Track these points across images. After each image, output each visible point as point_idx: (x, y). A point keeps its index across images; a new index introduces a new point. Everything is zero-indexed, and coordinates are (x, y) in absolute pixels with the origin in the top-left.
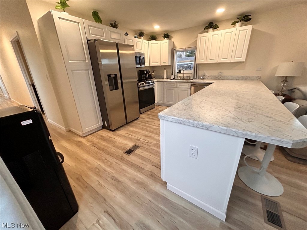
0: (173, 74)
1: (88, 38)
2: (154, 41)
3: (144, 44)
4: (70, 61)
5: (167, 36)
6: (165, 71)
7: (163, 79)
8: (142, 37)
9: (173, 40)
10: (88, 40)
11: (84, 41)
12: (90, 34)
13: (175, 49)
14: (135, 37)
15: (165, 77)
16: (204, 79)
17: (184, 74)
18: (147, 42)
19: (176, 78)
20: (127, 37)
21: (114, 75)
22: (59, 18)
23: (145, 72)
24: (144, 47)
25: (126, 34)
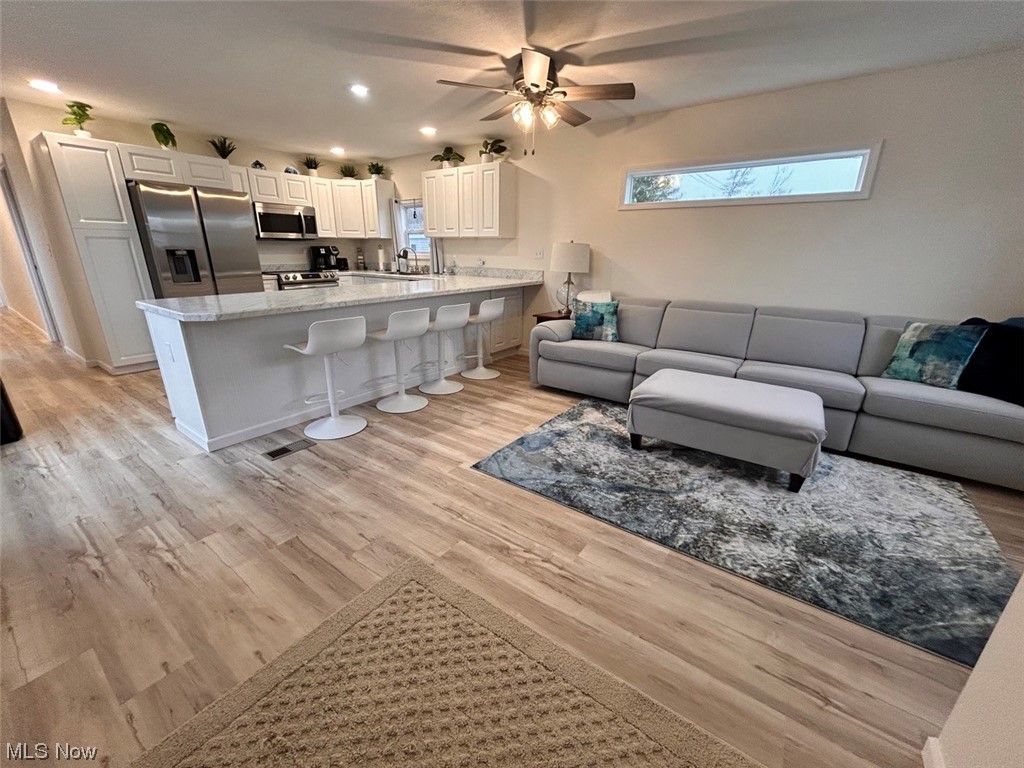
1: (128, 177)
2: (349, 181)
3: (314, 186)
4: (82, 221)
5: (377, 170)
6: (381, 253)
7: (377, 270)
8: (313, 171)
9: (393, 178)
10: (128, 181)
11: (119, 183)
12: (134, 169)
13: (397, 202)
14: (287, 171)
15: (381, 267)
17: (416, 260)
18: (327, 181)
19: (403, 270)
20: (258, 171)
21: (185, 252)
22: (61, 144)
23: (323, 251)
24: (315, 193)
25: (257, 165)
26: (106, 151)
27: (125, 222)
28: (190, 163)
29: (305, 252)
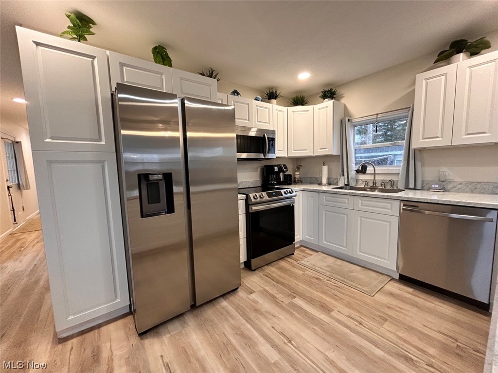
0: (343, 175)
2: (299, 108)
3: (275, 112)
4: (48, 140)
5: (329, 94)
6: (325, 169)
7: (320, 184)
8: (274, 101)
9: (344, 100)
11: (103, 94)
12: (123, 81)
13: (349, 120)
14: (256, 99)
15: (324, 181)
16: (444, 190)
17: (375, 174)
18: (284, 109)
19: (352, 184)
20: (235, 97)
21: (160, 177)
22: (38, 44)
23: (276, 169)
24: (275, 119)
25: (235, 93)
26: (93, 57)
27: (103, 143)
28: (181, 79)
29: (259, 170)
